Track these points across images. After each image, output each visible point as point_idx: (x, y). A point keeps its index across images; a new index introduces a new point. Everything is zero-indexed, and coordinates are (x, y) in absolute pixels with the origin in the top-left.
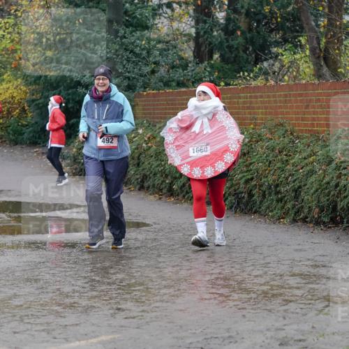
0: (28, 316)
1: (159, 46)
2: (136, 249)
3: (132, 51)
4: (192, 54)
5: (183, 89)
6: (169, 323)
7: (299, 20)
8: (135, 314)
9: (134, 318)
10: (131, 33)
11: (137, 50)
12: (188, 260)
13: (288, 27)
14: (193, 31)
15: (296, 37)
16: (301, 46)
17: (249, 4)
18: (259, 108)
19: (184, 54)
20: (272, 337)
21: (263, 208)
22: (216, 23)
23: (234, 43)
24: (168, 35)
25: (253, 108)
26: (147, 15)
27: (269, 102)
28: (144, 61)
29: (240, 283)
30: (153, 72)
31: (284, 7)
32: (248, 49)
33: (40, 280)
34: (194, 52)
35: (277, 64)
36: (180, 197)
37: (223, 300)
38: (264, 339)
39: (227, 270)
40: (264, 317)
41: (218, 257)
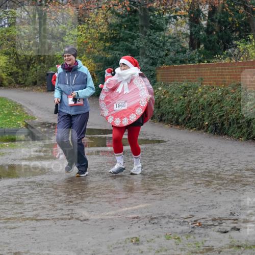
0: (98, 193)
1: (170, 40)
2: (159, 155)
3: (154, 43)
4: (188, 45)
5: (184, 65)
6: (179, 197)
7: (249, 25)
8: (159, 192)
9: (158, 194)
10: (154, 33)
11: (157, 43)
12: (188, 161)
13: (242, 29)
14: (189, 31)
15: (247, 35)
16: (250, 40)
17: (220, 16)
18: (227, 75)
19: (184, 45)
20: (236, 205)
21: (230, 132)
22: (201, 27)
23: (212, 39)
24: (175, 34)
25: (224, 75)
26: (163, 23)
27: (233, 72)
28: (162, 49)
29: (217, 174)
30: (167, 55)
31: (240, 18)
32: (220, 42)
33: (104, 173)
34: (189, 44)
35: (236, 50)
36: (183, 126)
37: (208, 184)
38: (232, 206)
39: (210, 167)
40: (231, 194)
41: (205, 160)
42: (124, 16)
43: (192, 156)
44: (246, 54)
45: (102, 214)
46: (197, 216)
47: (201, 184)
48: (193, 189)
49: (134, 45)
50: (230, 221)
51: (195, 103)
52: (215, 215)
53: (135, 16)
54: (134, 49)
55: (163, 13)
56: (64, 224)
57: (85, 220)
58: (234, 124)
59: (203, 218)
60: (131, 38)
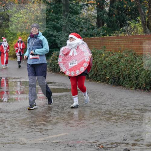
0: (33, 126)
1: (83, 21)
3: (72, 23)
4: (96, 24)
5: (93, 38)
6: (88, 128)
7: (137, 10)
8: (75, 125)
10: (72, 15)
11: (75, 22)
12: (95, 104)
13: (133, 13)
14: (96, 15)
15: (136, 17)
16: (138, 21)
17: (118, 4)
18: (122, 45)
19: (93, 24)
20: (128, 134)
21: (124, 83)
22: (105, 12)
23: (112, 19)
24: (87, 17)
25: (120, 45)
26: (78, 8)
27: (126, 42)
28: (77, 27)
29: (115, 113)
30: (81, 31)
31: (132, 5)
32: (118, 22)
35: (129, 28)
36: (92, 79)
37: (109, 119)
38: (125, 134)
39: (110, 108)
40: (124, 126)
41: (106, 103)
42: (52, 4)
43: (97, 100)
44: (135, 30)
45: (36, 140)
46: (101, 141)
47: (103, 119)
48: (98, 123)
49: (59, 24)
50: (123, 145)
51: (100, 64)
52: (112, 140)
53: (59, 4)
54: (59, 27)
55: (79, 2)
56: (9, 147)
57: (24, 144)
58: (126, 78)
59: (104, 143)
60: (57, 19)
